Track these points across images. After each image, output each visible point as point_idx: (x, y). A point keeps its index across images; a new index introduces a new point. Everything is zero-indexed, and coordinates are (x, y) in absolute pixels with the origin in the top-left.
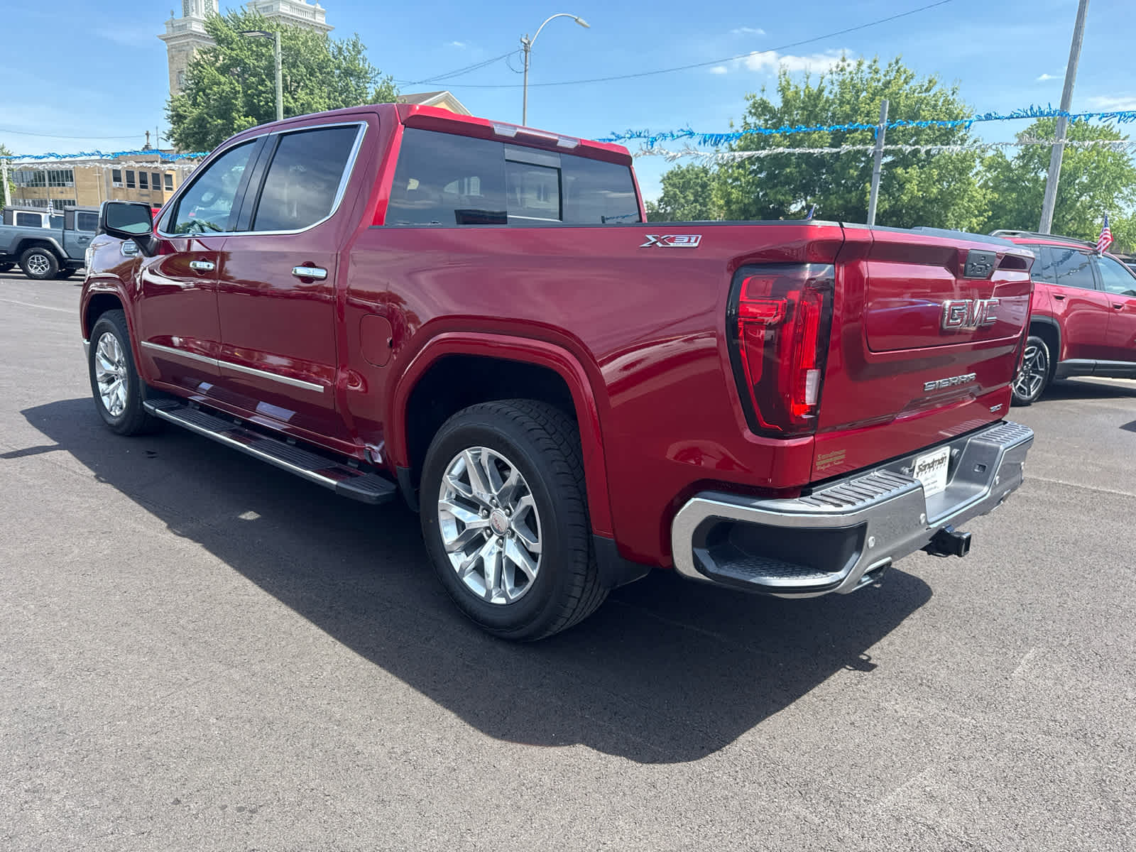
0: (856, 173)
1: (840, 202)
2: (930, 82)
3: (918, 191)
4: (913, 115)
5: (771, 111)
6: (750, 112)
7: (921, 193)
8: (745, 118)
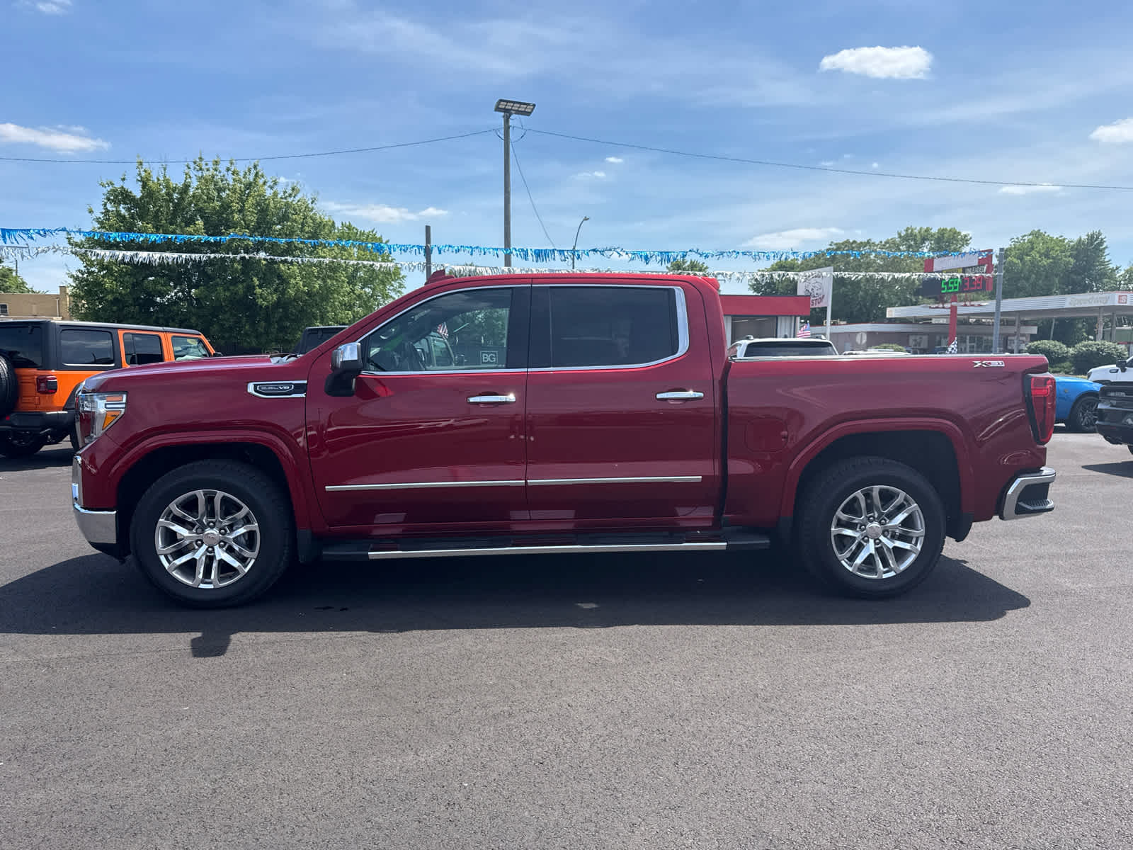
0: (239, 267)
1: (228, 294)
2: (293, 189)
3: (304, 286)
4: (284, 218)
5: (133, 199)
6: (108, 199)
7: (306, 288)
8: (105, 205)
